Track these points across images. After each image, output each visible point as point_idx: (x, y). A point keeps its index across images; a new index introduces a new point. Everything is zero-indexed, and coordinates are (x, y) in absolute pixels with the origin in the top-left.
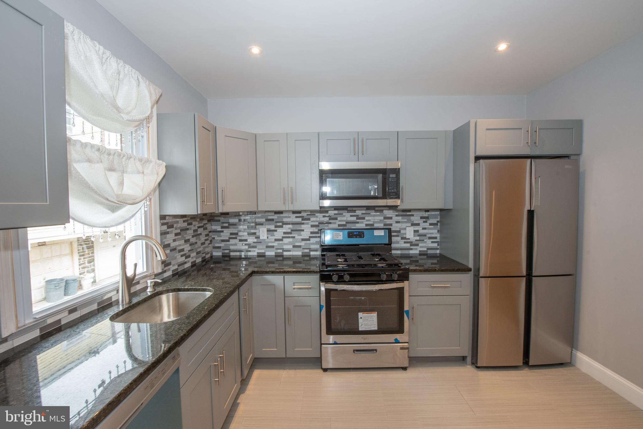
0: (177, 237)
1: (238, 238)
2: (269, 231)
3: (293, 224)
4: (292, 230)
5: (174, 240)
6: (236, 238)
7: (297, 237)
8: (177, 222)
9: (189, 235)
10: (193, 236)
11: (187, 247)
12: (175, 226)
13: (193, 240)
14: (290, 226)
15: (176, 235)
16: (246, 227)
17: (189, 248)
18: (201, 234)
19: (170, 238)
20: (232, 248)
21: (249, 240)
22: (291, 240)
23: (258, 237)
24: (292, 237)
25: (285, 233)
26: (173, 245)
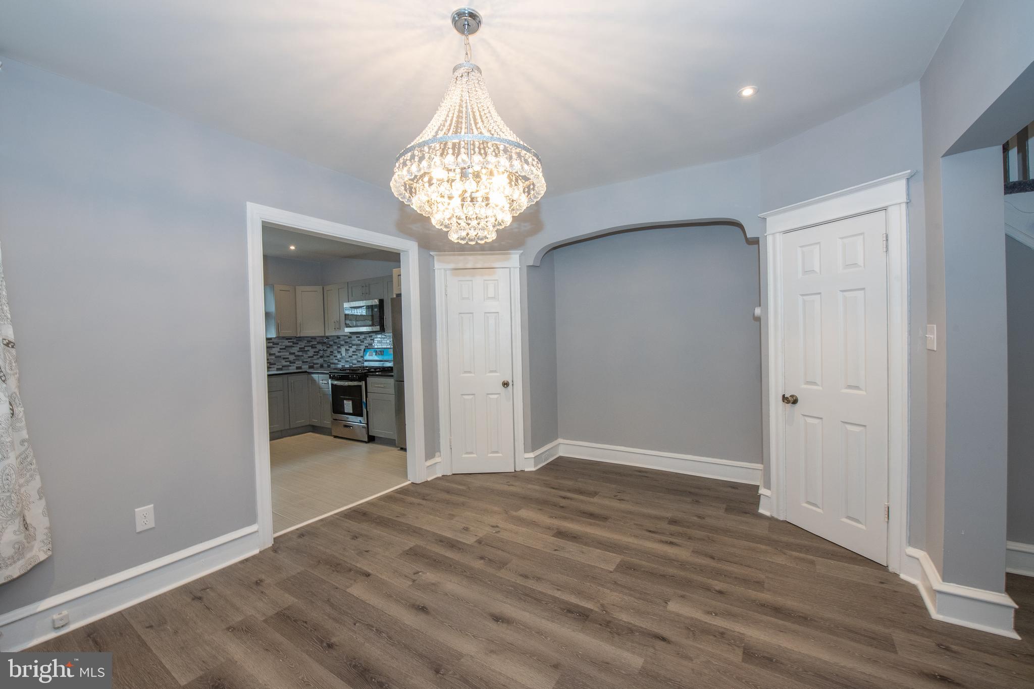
0: (281, 351)
1: (334, 355)
2: (346, 350)
3: (357, 345)
4: (356, 350)
5: (279, 352)
6: (332, 355)
7: (359, 355)
8: (283, 342)
9: (295, 350)
10: (298, 351)
11: (292, 358)
12: (280, 344)
13: (300, 354)
14: (355, 347)
15: (280, 349)
16: (336, 347)
17: (295, 358)
18: (309, 351)
19: (275, 350)
20: (331, 361)
21: (338, 356)
22: (355, 357)
23: (341, 355)
24: (357, 355)
25: (353, 352)
26: (278, 354)
